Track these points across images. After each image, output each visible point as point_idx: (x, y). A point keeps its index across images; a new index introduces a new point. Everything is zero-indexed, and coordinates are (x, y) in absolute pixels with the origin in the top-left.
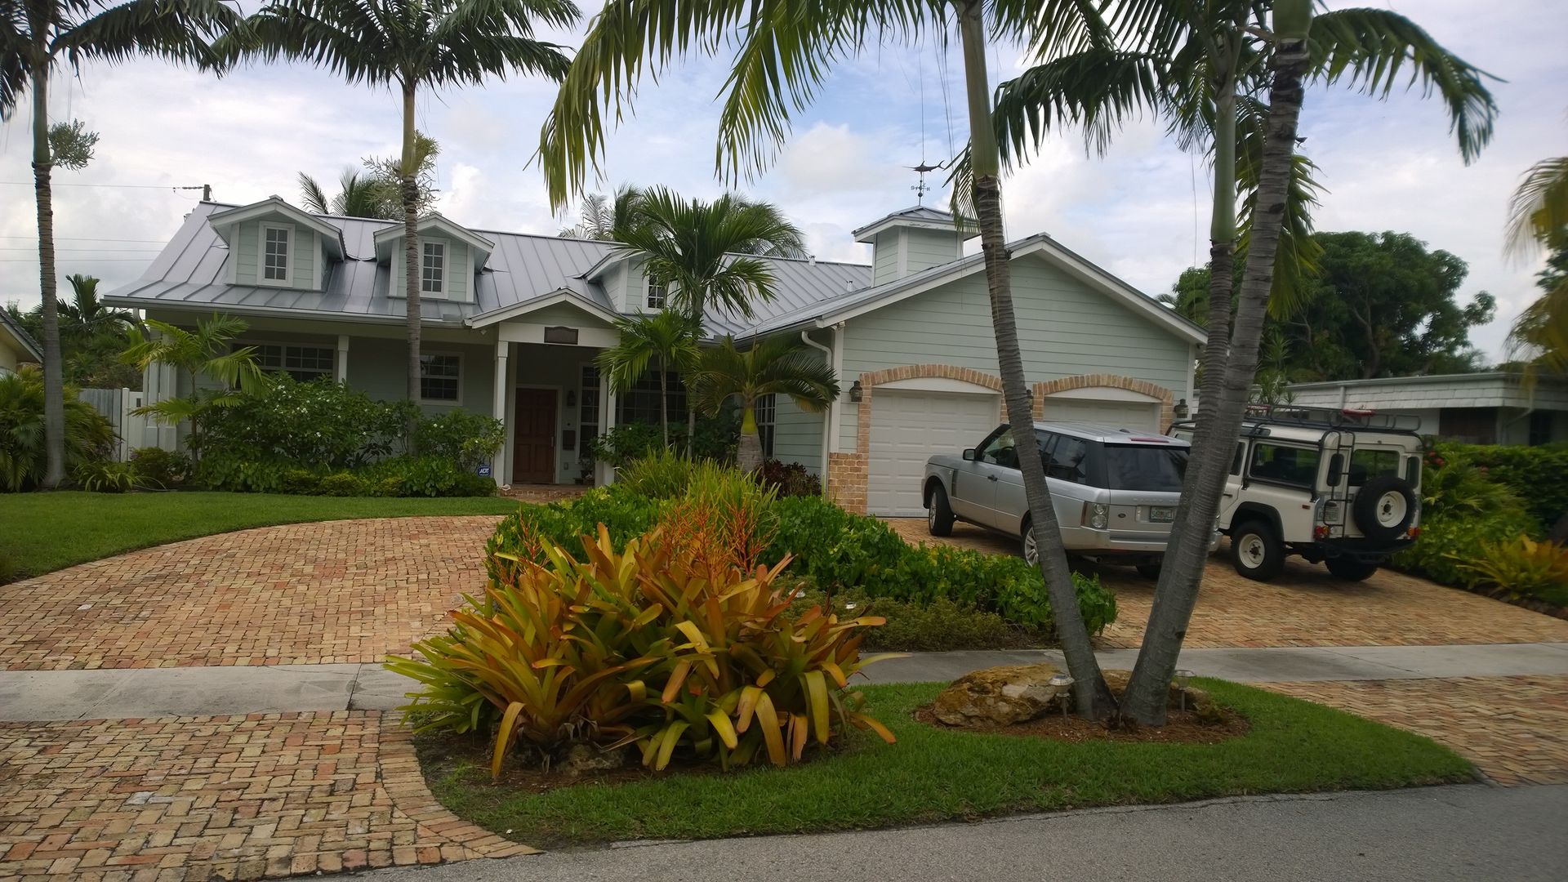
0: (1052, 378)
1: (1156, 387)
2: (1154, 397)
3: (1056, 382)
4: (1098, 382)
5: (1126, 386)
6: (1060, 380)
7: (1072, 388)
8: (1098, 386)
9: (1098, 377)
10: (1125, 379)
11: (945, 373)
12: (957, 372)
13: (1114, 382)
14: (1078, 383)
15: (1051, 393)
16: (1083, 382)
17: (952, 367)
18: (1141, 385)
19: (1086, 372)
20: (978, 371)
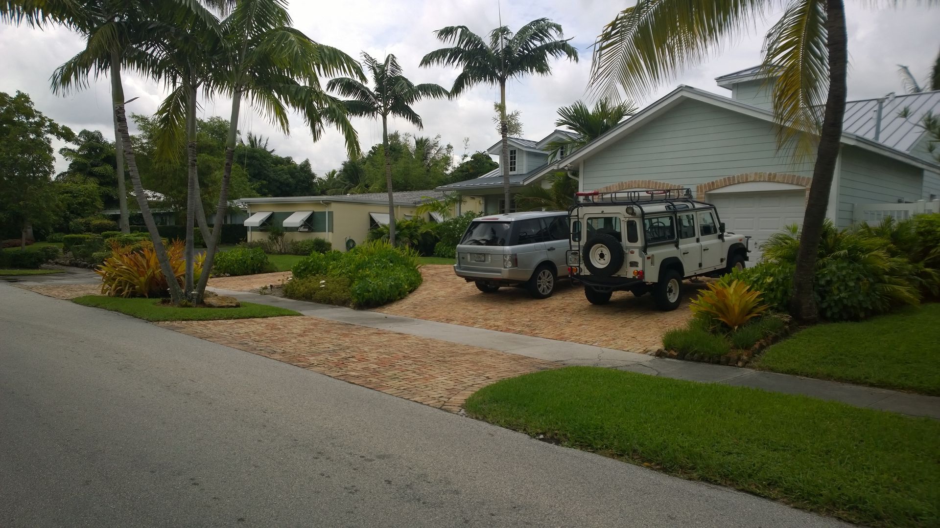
0: (710, 180)
1: (799, 177)
2: (797, 184)
3: (713, 183)
4: (747, 179)
5: (771, 179)
6: (717, 181)
7: (726, 186)
8: (747, 182)
9: (747, 175)
10: (770, 174)
11: (639, 185)
12: (645, 184)
13: (760, 176)
14: (730, 182)
15: (709, 191)
16: (734, 180)
17: (643, 181)
18: (784, 177)
19: (736, 173)
20: (659, 181)
